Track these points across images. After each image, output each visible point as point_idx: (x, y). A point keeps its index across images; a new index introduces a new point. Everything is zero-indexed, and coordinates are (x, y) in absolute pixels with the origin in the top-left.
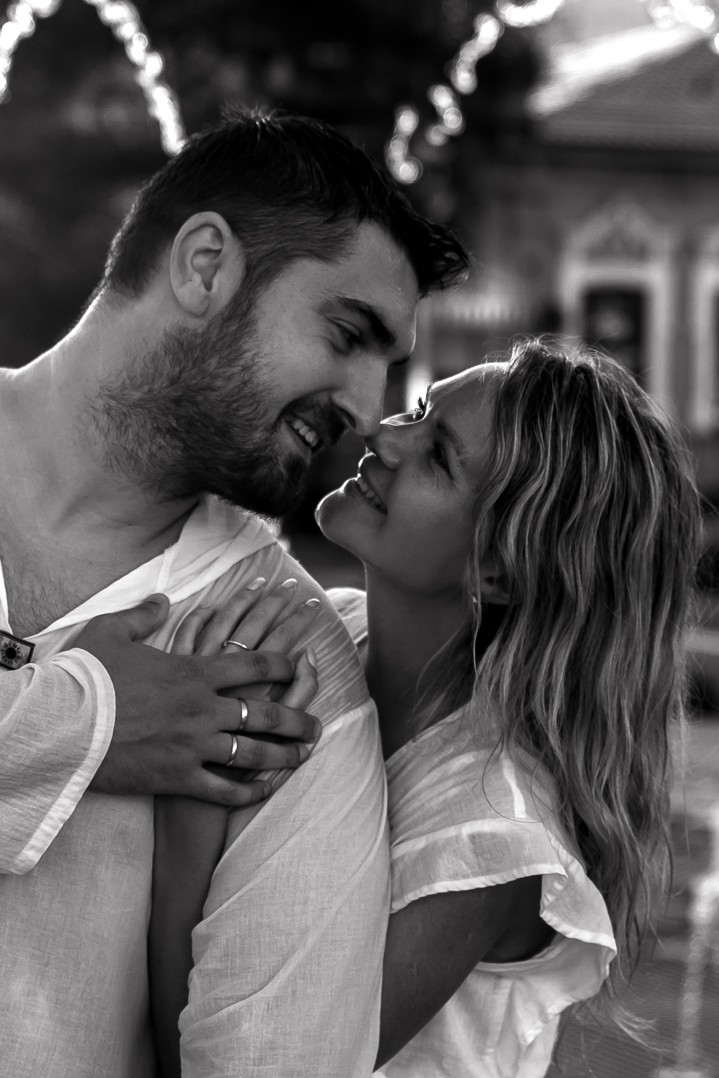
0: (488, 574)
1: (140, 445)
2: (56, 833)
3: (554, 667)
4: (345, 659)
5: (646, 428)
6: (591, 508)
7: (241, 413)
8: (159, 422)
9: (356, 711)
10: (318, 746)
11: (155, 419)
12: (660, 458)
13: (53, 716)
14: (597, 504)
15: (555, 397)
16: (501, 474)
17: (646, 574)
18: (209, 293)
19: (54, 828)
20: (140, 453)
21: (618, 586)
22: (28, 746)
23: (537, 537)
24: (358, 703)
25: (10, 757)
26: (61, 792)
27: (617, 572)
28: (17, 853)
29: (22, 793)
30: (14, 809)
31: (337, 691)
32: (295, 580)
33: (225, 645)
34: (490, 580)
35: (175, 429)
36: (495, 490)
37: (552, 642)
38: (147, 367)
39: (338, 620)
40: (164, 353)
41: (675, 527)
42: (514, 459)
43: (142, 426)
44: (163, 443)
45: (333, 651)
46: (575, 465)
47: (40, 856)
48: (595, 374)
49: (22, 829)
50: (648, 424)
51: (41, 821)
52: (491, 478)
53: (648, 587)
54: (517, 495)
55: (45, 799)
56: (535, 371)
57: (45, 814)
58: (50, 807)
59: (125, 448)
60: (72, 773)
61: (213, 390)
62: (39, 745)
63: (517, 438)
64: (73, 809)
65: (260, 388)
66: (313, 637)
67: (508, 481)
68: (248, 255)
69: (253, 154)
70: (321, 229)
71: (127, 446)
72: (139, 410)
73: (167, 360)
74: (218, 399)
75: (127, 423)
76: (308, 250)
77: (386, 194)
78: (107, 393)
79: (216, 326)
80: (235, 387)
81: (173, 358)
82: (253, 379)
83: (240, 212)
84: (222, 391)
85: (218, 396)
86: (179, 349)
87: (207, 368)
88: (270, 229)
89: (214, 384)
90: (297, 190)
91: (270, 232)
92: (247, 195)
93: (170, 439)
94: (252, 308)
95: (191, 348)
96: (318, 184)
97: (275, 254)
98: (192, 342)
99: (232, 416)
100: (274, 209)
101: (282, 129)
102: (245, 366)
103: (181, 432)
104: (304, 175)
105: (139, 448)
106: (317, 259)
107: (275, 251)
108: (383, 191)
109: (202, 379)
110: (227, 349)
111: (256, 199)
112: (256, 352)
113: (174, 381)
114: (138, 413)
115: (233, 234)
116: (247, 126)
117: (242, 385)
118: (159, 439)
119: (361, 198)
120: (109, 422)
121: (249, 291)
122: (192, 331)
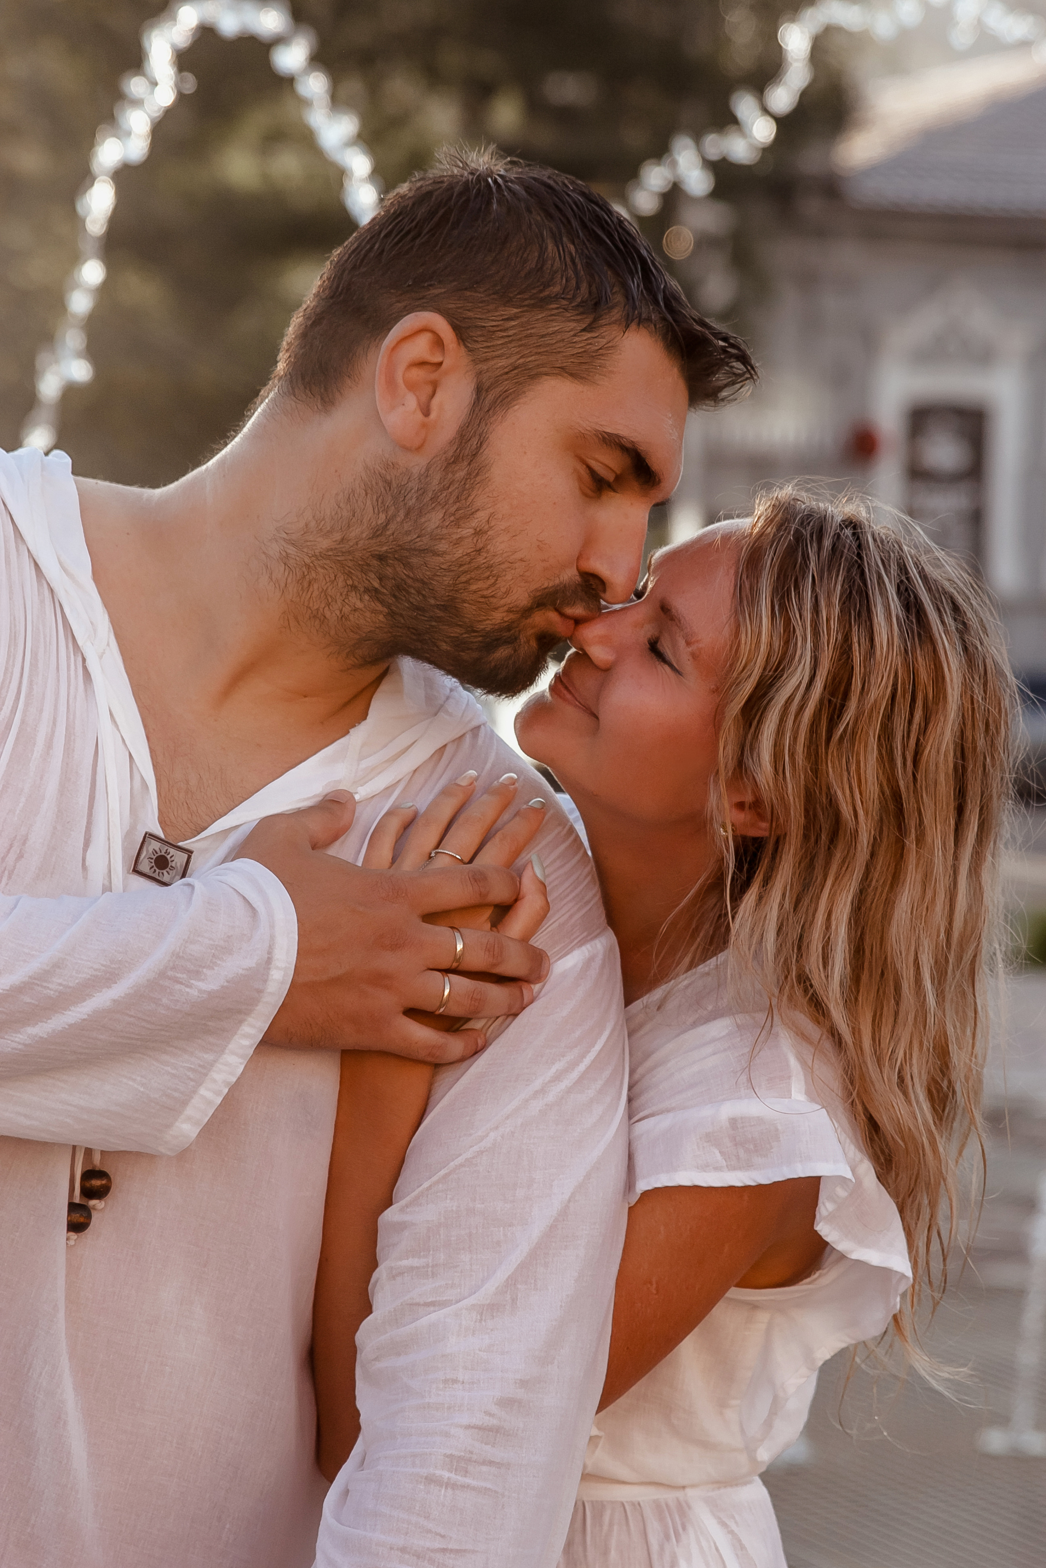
0: (737, 799)
1: (328, 604)
2: (219, 1100)
3: (833, 917)
4: (580, 875)
5: (937, 595)
6: (868, 707)
7: (474, 587)
8: (354, 578)
9: (593, 943)
10: (547, 987)
11: (349, 575)
12: (958, 635)
13: (218, 948)
14: (875, 701)
15: (812, 565)
16: (748, 668)
17: (945, 787)
18: (426, 420)
19: (217, 1093)
20: (328, 614)
21: (909, 804)
22: (187, 986)
23: (800, 749)
24: (595, 933)
25: (165, 1001)
26: (226, 1046)
27: (908, 788)
28: (169, 1126)
29: (176, 1048)
30: (166, 1068)
31: (571, 917)
32: (515, 776)
33: (433, 855)
34: (740, 806)
35: (376, 590)
36: (741, 689)
37: (829, 883)
38: (339, 507)
39: (569, 824)
40: (364, 492)
41: (981, 725)
42: (763, 648)
43: (332, 582)
44: (359, 605)
45: (565, 864)
46: (845, 650)
47: (199, 1130)
48: (867, 529)
49: (176, 1094)
50: (940, 589)
51: (201, 1085)
52: (735, 675)
53: (948, 805)
54: (771, 694)
55: (206, 1056)
56: (786, 529)
57: (206, 1075)
58: (212, 1065)
59: (308, 607)
60: (241, 1022)
61: (436, 554)
62: (202, 985)
63: (766, 622)
64: (242, 1068)
65: (498, 559)
66: (541, 846)
67: (757, 678)
68: (479, 374)
69: (487, 228)
70: (577, 339)
71: (311, 605)
72: (328, 562)
73: (369, 503)
74: (443, 567)
75: (311, 578)
76: (559, 368)
77: (659, 288)
78: (285, 536)
79: (438, 468)
80: (465, 554)
81: (377, 500)
82: (489, 547)
83: (470, 314)
84: (448, 557)
85: (443, 563)
86: (386, 490)
87: (426, 524)
88: (510, 339)
89: (436, 547)
90: (547, 285)
91: (510, 342)
92: (481, 290)
93: (369, 601)
94: (484, 446)
95: (402, 492)
96: (573, 276)
97: (516, 371)
98: (404, 485)
99: (461, 589)
100: (515, 310)
101: (524, 192)
102: (478, 529)
103: (383, 594)
104: (556, 264)
105: (327, 608)
106: (570, 378)
107: (515, 368)
108: (654, 283)
109: (418, 537)
110: (455, 503)
111: (493, 296)
112: (492, 512)
113: (378, 532)
114: (326, 566)
115: (459, 344)
116: (477, 184)
117: (474, 553)
118: (354, 599)
119: (628, 295)
120: (286, 574)
121: (480, 422)
122: (404, 470)
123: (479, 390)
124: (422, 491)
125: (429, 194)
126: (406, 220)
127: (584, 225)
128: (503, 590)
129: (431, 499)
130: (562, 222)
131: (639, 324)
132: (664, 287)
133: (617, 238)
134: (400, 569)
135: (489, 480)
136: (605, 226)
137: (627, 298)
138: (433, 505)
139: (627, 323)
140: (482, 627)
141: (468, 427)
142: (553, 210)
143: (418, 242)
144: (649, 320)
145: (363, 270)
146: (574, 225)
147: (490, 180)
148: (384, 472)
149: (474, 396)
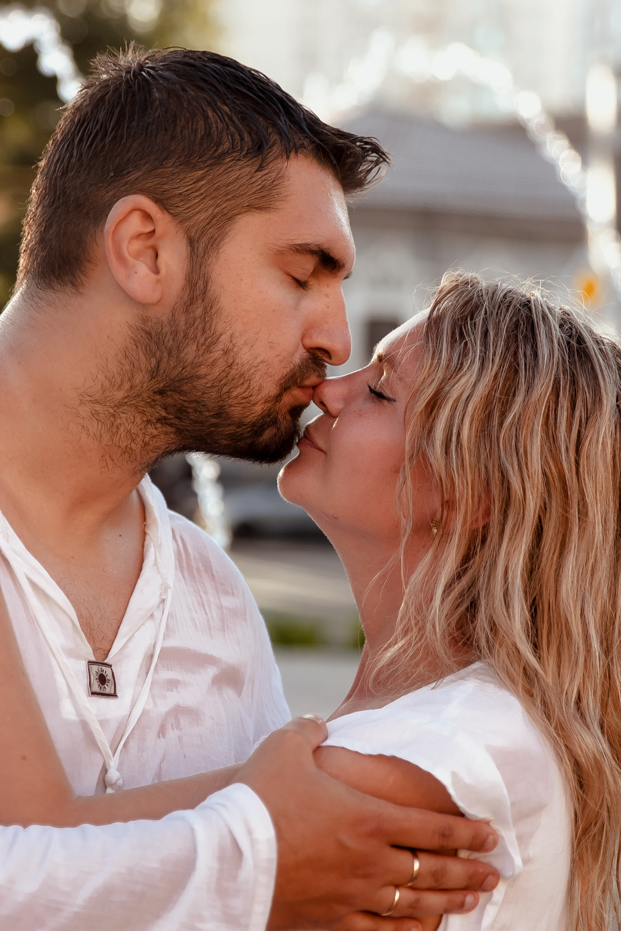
1: (133, 440)
8: (147, 414)
11: (143, 413)
18: (159, 277)
20: (133, 446)
35: (165, 418)
38: (121, 364)
40: (135, 347)
43: (133, 422)
44: (155, 432)
59: (119, 447)
61: (199, 377)
65: (246, 367)
68: (188, 230)
69: (158, 113)
70: (253, 180)
71: (121, 444)
72: (126, 407)
73: (141, 354)
74: (207, 385)
75: (118, 424)
76: (247, 206)
77: (300, 118)
78: (89, 398)
79: (181, 311)
80: (221, 371)
81: (146, 350)
82: (237, 361)
83: (166, 187)
84: (209, 377)
85: (207, 383)
86: (149, 340)
87: (186, 357)
88: (204, 195)
89: (198, 373)
90: (218, 144)
91: (204, 198)
92: (170, 164)
93: (161, 427)
94: (210, 284)
95: (161, 337)
96: (235, 131)
97: (215, 219)
98: (160, 332)
99: (226, 398)
100: (201, 172)
101: (174, 76)
102: (225, 350)
103: (171, 419)
104: (219, 126)
105: (133, 443)
106: (258, 211)
107: (214, 217)
108: (296, 115)
109: (183, 369)
110: (202, 335)
111: (180, 167)
112: (231, 333)
113: (154, 374)
114: (126, 411)
115: (163, 212)
116: (135, 80)
117: (228, 368)
118: (151, 430)
119: (280, 133)
120: (100, 426)
121: (200, 267)
122: (156, 320)
123: (191, 242)
124: (175, 333)
125: (102, 98)
126: (91, 125)
127: (228, 87)
128: (257, 388)
129: (184, 337)
130: (211, 90)
131: (296, 152)
132: (303, 115)
133: (256, 89)
134: (176, 396)
135: (222, 309)
136: (245, 83)
137: (280, 134)
138: (187, 341)
139: (287, 153)
140: (249, 420)
141: (192, 273)
142: (201, 84)
143: (107, 140)
144: (302, 146)
145: (70, 174)
146: (221, 91)
147: (144, 73)
148: (143, 326)
149: (189, 248)
